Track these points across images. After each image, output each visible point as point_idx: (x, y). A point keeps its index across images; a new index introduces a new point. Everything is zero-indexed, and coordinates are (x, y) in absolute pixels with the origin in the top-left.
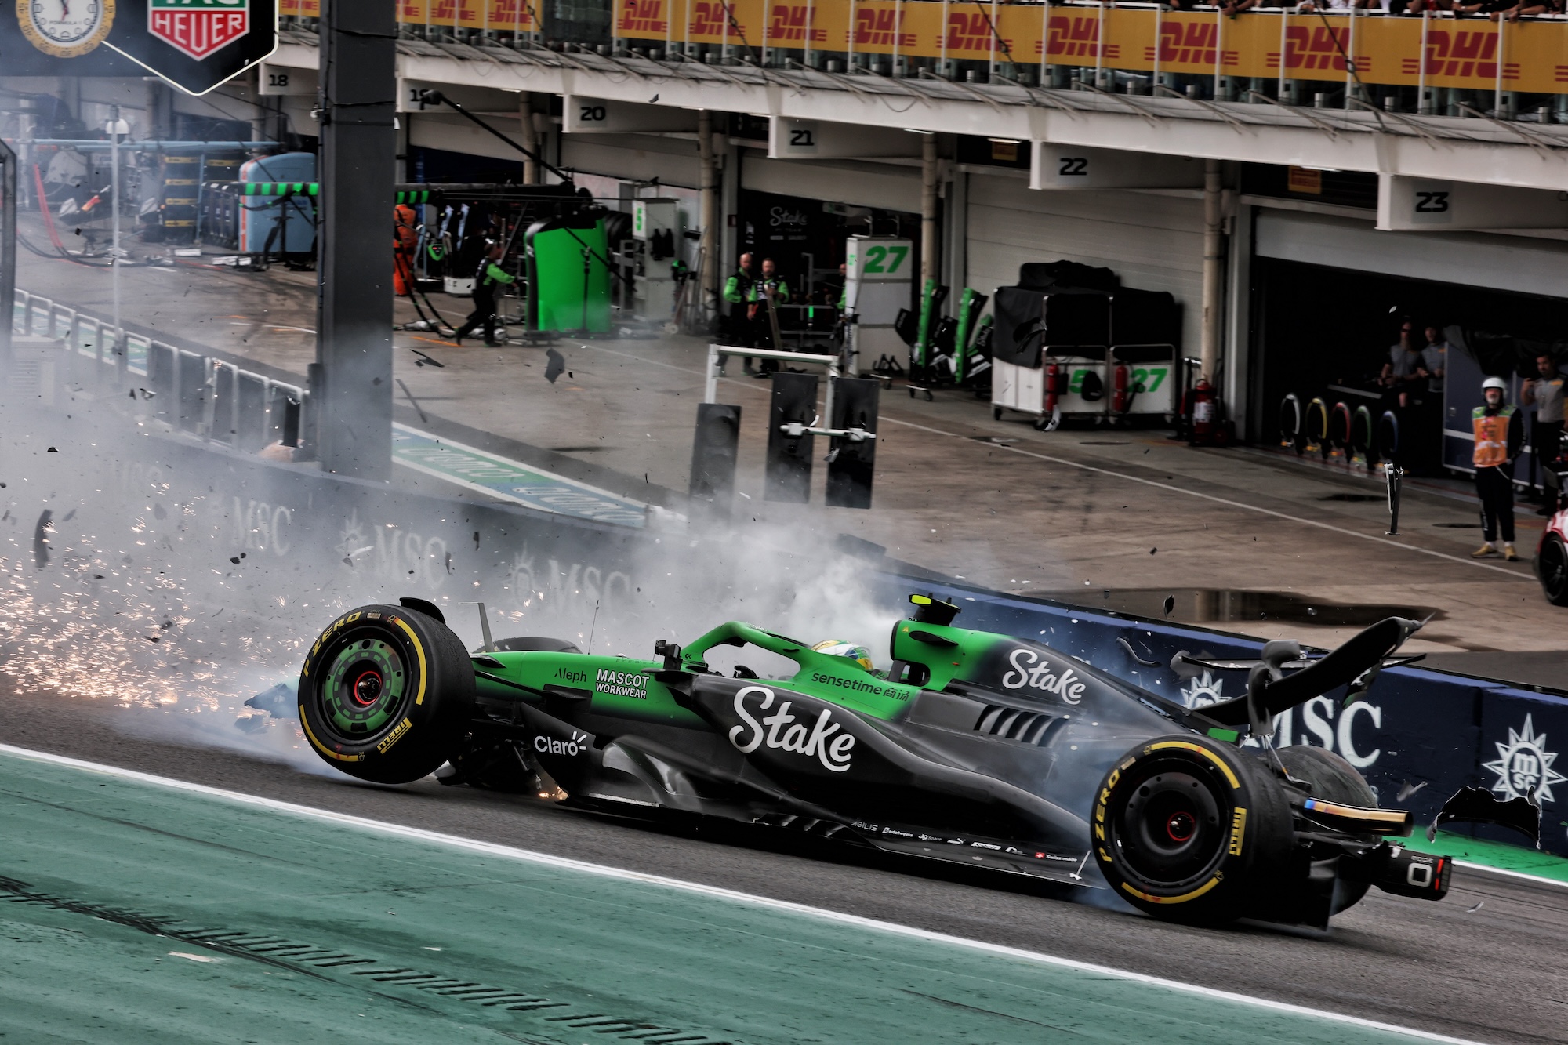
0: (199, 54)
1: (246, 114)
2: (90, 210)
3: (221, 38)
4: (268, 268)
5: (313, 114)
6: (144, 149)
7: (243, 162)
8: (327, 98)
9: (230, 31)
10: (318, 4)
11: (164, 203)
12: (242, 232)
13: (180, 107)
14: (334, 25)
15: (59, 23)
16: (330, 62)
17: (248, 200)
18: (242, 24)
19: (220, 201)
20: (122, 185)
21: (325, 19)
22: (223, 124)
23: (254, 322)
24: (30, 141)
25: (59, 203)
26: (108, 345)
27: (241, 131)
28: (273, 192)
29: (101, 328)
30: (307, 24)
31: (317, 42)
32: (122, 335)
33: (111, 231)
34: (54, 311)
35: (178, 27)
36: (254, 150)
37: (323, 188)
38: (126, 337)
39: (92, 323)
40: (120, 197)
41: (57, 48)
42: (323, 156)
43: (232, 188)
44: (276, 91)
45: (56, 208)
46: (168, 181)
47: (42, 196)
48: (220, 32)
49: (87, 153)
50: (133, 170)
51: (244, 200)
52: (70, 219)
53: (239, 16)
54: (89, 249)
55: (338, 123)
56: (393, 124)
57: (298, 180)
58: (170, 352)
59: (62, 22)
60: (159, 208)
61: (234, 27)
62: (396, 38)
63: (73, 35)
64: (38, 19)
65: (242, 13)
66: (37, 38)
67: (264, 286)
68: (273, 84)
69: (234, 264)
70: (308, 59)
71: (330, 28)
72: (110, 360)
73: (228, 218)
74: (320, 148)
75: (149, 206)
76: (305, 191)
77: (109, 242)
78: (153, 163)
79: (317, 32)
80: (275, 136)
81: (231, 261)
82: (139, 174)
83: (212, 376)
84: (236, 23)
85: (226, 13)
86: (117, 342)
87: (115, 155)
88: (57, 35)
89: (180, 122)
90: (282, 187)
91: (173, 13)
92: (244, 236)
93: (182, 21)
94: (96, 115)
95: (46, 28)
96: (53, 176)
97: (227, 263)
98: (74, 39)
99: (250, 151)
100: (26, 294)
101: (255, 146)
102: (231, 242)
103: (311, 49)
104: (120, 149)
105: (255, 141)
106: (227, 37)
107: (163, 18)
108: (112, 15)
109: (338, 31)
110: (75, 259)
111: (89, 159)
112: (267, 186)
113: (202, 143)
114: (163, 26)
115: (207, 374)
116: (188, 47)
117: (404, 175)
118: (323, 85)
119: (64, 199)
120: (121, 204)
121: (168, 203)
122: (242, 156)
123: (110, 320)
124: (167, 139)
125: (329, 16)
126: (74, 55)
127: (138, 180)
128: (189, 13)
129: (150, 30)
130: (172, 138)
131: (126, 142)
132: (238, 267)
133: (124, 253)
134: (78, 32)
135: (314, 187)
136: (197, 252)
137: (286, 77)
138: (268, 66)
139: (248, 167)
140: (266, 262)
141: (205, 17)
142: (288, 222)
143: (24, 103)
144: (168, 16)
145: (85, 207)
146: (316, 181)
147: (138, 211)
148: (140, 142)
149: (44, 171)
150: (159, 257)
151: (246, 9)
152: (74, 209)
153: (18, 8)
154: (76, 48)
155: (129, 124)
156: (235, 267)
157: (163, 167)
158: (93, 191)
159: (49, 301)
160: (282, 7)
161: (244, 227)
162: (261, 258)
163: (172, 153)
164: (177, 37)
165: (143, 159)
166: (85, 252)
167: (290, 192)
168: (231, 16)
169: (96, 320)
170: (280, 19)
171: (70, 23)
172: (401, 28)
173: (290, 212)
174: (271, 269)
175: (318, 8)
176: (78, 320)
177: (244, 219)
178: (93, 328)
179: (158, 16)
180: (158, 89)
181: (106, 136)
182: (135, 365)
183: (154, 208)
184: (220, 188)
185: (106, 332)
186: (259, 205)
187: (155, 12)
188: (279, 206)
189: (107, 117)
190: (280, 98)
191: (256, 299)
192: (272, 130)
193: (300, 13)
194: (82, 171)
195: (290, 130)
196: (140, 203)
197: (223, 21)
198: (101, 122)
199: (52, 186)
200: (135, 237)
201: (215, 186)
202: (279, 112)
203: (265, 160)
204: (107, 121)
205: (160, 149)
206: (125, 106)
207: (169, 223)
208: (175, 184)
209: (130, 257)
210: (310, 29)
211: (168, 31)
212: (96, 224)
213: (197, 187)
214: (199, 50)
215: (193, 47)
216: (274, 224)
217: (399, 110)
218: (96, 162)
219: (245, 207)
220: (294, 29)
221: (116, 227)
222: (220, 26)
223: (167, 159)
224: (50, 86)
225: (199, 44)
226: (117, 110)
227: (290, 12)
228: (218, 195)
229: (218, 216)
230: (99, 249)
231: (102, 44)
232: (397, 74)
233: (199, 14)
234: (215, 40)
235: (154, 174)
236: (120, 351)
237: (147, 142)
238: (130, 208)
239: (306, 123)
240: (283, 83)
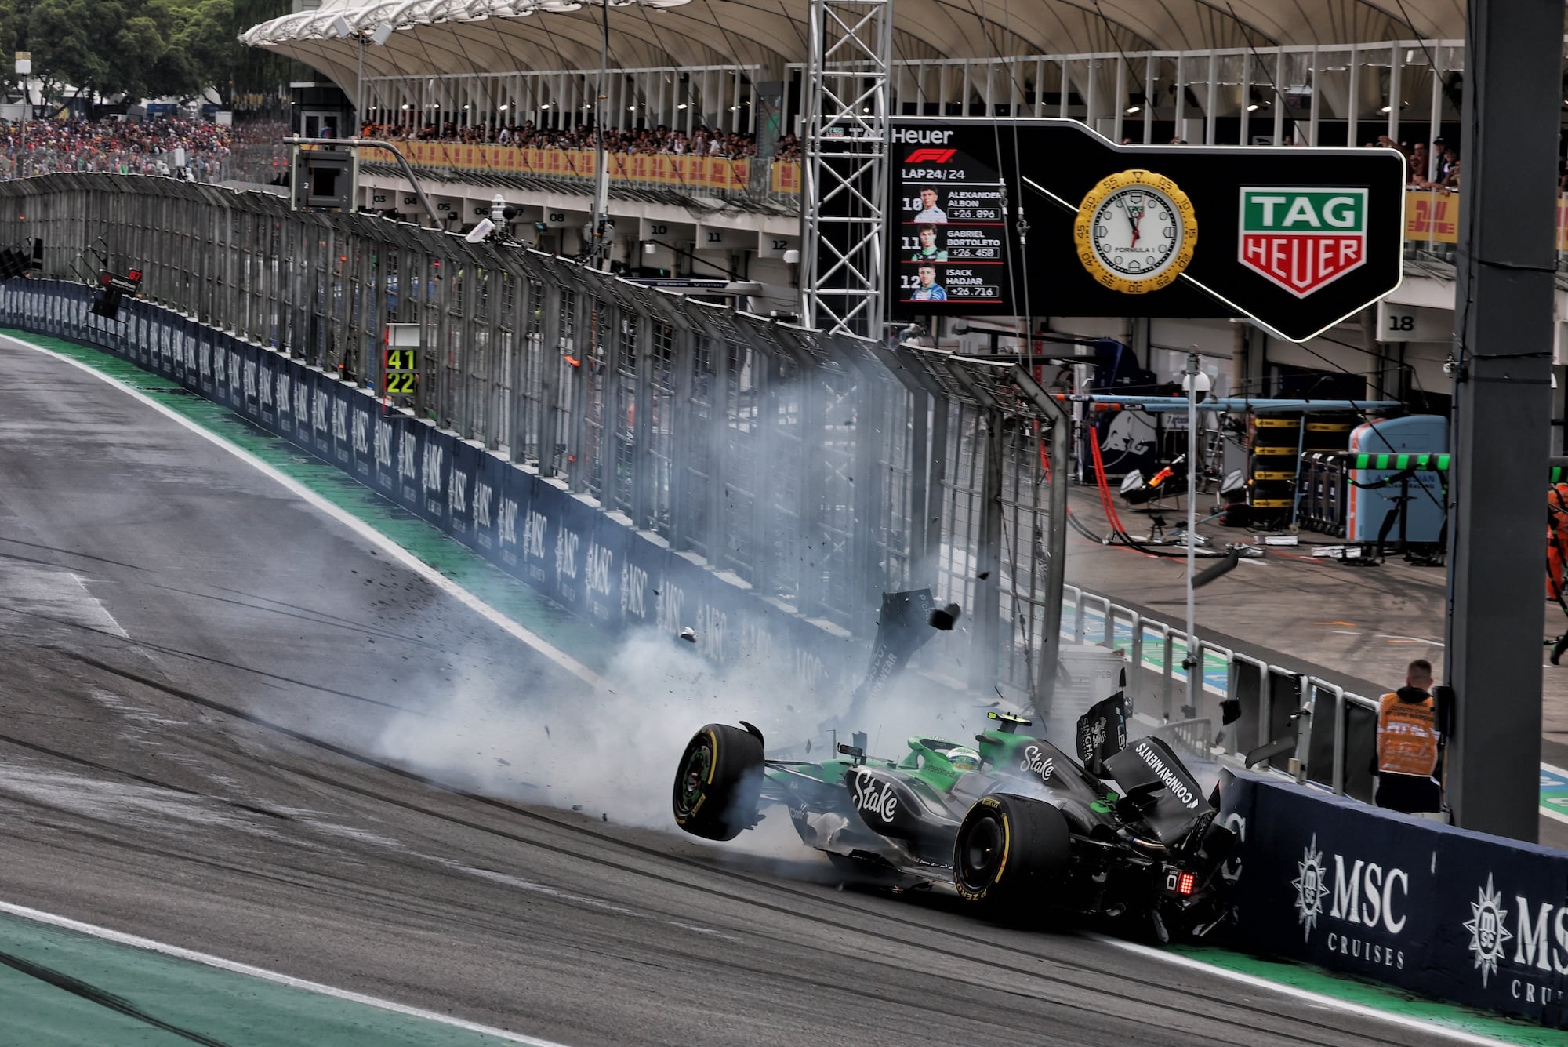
0: (1301, 290)
1: (1360, 365)
2: (1160, 484)
3: (1331, 269)
4: (1383, 561)
5: (1446, 369)
6: (1228, 409)
7: (1353, 427)
8: (1464, 348)
9: (1342, 262)
10: (1456, 227)
11: (1253, 478)
12: (1350, 515)
13: (1274, 356)
14: (1476, 255)
15: (1126, 250)
16: (1469, 301)
17: (1360, 476)
18: (1358, 253)
19: (1324, 476)
20: (1200, 453)
21: (1464, 247)
22: (1330, 378)
23: (1364, 631)
24: (1087, 398)
25: (1120, 476)
26: (1179, 656)
27: (1351, 386)
28: (1392, 465)
29: (1171, 635)
30: (1441, 252)
31: (1454, 274)
32: (1197, 645)
33: (1186, 511)
34: (1113, 612)
35: (1276, 255)
36: (1368, 411)
37: (1457, 461)
38: (1202, 648)
39: (1160, 629)
40: (1198, 469)
41: (1123, 282)
42: (1457, 422)
43: (1339, 460)
44: (1398, 337)
45: (1118, 482)
46: (1258, 450)
47: (1098, 466)
48: (1328, 263)
49: (1157, 414)
50: (1215, 435)
51: (1354, 475)
52: (1133, 496)
53: (1354, 243)
54: (1157, 535)
55: (1477, 379)
56: (1550, 382)
57: (1423, 451)
58: (1257, 669)
59: (1132, 249)
60: (1246, 483)
61: (1347, 256)
62: (1553, 271)
63: (1144, 266)
64: (1102, 245)
65: (1359, 239)
66: (1099, 270)
67: (1377, 585)
68: (1395, 328)
69: (1340, 556)
70: (1441, 296)
71: (1471, 259)
72: (1180, 676)
73: (1332, 497)
74: (1453, 411)
75: (1234, 480)
76: (1432, 465)
77: (1183, 525)
78: (1239, 427)
79: (1453, 262)
80: (1395, 395)
81: (1336, 552)
82: (1221, 440)
83: (1310, 700)
84: (1349, 252)
85: (1337, 239)
86: (1189, 654)
87: (1193, 416)
88: (1124, 266)
89: (1275, 376)
90: (1403, 459)
91: (1269, 239)
92: (1353, 520)
93: (1281, 249)
94: (1170, 366)
95: (1111, 256)
96: (1114, 442)
97: (1330, 554)
98: (1144, 271)
99: (1363, 412)
100: (1077, 590)
101: (1369, 406)
102: (1336, 529)
103: (1445, 283)
104: (1198, 409)
105: (1370, 401)
106: (1338, 269)
107: (1257, 244)
108: (1194, 241)
109: (1481, 262)
110: (1139, 546)
111: (1159, 421)
112: (1383, 458)
113: (1302, 402)
114: (1257, 255)
115: (1303, 698)
116: (1288, 281)
117: (1561, 446)
118: (1460, 333)
119: (1127, 472)
120: (1198, 478)
121: (1257, 478)
122: (1353, 419)
123: (1181, 624)
124: (1259, 396)
125: (1470, 244)
126: (1144, 290)
127: (1221, 448)
128: (1290, 238)
129: (1241, 260)
130: (1265, 394)
131: (1208, 399)
132: (1345, 560)
133: (1201, 540)
134: (1151, 261)
135: (1444, 460)
136: (1292, 540)
137: (1411, 319)
138: (1388, 304)
139: (1360, 433)
140: (1381, 554)
141: (1310, 243)
142: (1410, 504)
143: (1081, 350)
144: (1263, 242)
145: (1153, 482)
146: (1447, 451)
147: (1220, 487)
148: (1223, 401)
149: (1103, 435)
150: (1244, 546)
151: (1363, 234)
152: (1139, 483)
153: (1076, 232)
154: (1148, 281)
155: (1210, 377)
156: (1340, 560)
157: (1253, 431)
158: (1163, 461)
159: (1107, 601)
160: (1408, 230)
161: (1353, 509)
162: (1374, 548)
163: (1264, 414)
164: (1275, 268)
165: (1227, 422)
166: (1152, 538)
167: (1413, 466)
168: (1343, 243)
169: (1165, 626)
170: (1406, 245)
171: (1141, 250)
172: (1560, 257)
173: (1411, 492)
174: (1386, 563)
175: (1456, 231)
176: (1141, 624)
177: (1353, 499)
178: (1161, 636)
179: (1251, 241)
180: (1247, 335)
181: (1183, 394)
182: (1212, 682)
183: (1240, 484)
184: (1325, 456)
185: (1175, 640)
186: (1374, 481)
187: (1247, 237)
188: (1399, 483)
189: (1184, 367)
190: (1403, 346)
191: (1367, 601)
192: (1391, 383)
193: (1431, 237)
194: (1151, 436)
195: (1415, 385)
196: (1222, 478)
197: (1334, 249)
198: (1175, 374)
199: (1112, 454)
200: (1216, 520)
201: (1317, 456)
202: (1401, 363)
203: (1382, 424)
204: (1184, 373)
205: (1249, 409)
206: (1206, 355)
207: (1259, 503)
208: (1266, 453)
209: (1209, 545)
210: (1444, 259)
211: (1263, 261)
212: (1166, 503)
213: (1295, 457)
214: (1302, 285)
215: (1295, 281)
216: (1392, 506)
217: (1556, 362)
218: (1168, 425)
219: (1355, 483)
220: (1423, 258)
221: (1192, 507)
222: (1330, 255)
223: (1258, 422)
224: (1112, 329)
225: (1302, 277)
226: (1197, 361)
227: (1419, 236)
228: (1321, 468)
229: (1321, 494)
230: (1168, 535)
231: (1179, 276)
232: (1555, 315)
233: (1303, 241)
234: (1322, 272)
235: (1240, 441)
236: (1193, 665)
237: (1232, 400)
238: (1209, 483)
239: (1436, 378)
240: (1407, 326)
